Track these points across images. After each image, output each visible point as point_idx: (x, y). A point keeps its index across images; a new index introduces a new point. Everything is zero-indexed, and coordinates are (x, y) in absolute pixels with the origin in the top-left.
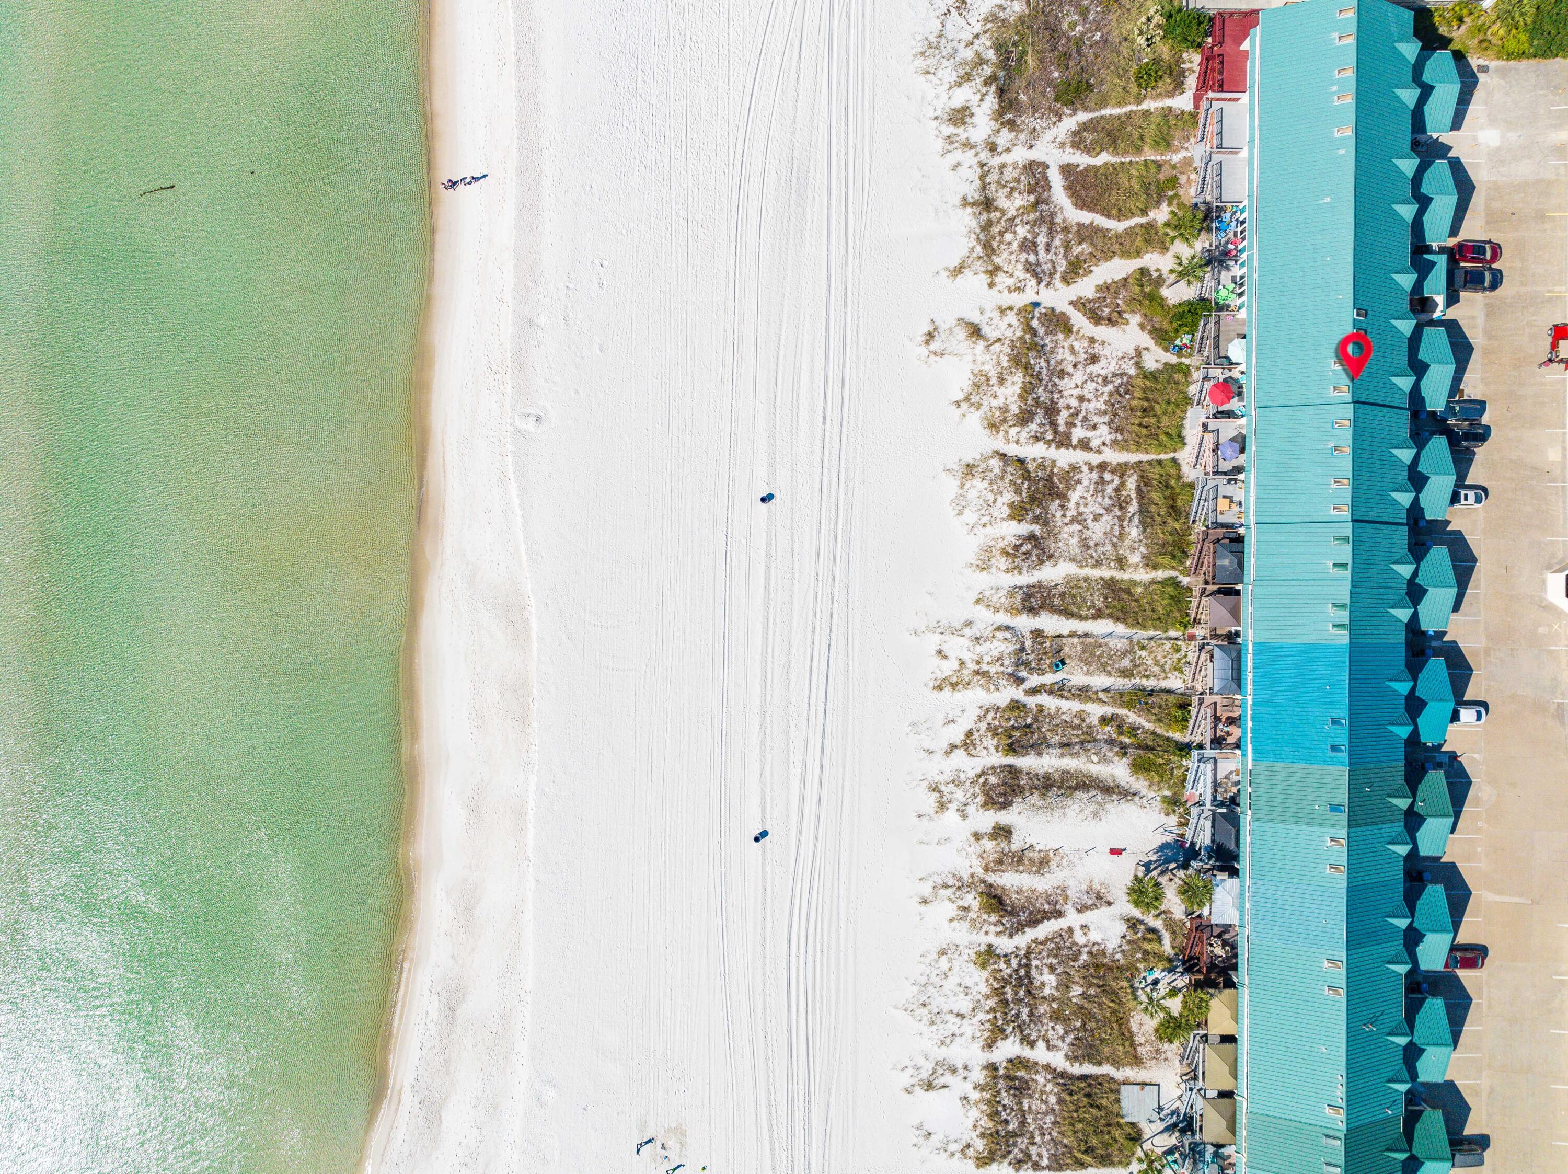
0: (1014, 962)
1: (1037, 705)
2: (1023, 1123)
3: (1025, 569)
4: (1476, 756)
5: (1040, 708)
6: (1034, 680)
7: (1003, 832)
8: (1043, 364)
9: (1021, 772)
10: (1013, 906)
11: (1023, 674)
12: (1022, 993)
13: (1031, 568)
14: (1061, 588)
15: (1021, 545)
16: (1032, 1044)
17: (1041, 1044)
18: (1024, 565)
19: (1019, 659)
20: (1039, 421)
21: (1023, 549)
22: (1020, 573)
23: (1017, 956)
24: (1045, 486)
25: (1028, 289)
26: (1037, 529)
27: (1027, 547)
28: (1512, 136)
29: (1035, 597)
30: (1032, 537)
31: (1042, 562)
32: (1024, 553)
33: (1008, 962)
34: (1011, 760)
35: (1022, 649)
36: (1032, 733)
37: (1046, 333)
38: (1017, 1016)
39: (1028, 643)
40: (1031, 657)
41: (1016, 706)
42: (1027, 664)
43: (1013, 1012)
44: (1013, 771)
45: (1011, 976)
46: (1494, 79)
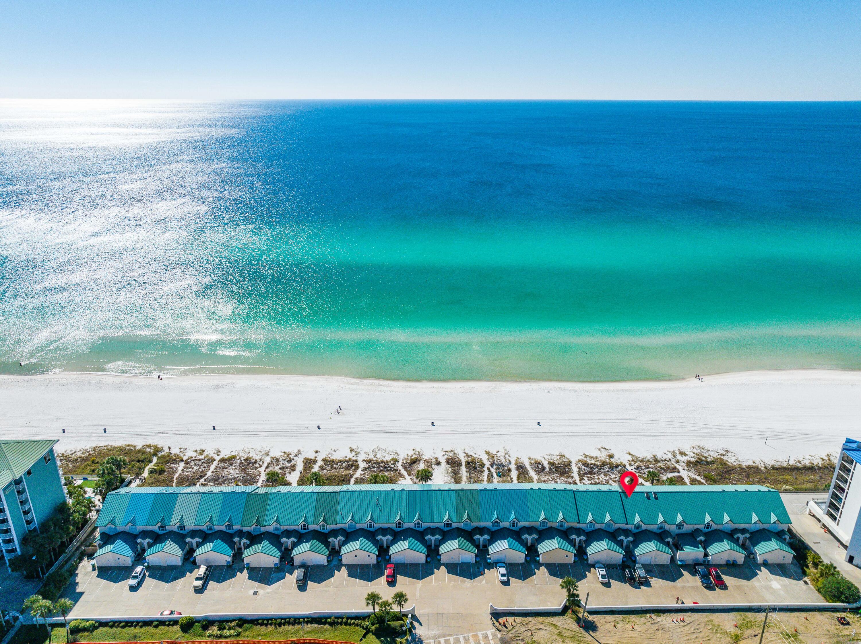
0: (393, 466)
1: (484, 470)
2: (335, 468)
3: (532, 467)
4: (484, 581)
5: (482, 472)
6: (493, 470)
7: (438, 463)
8: (607, 470)
9: (460, 467)
10: (412, 466)
11: (495, 467)
12: (381, 468)
13: (533, 469)
14: (527, 476)
15: (540, 464)
16: (363, 470)
17: (363, 473)
18: (533, 466)
19: (500, 465)
20: (586, 469)
21: (539, 466)
22: (530, 466)
23: (395, 466)
24: (563, 471)
25: (632, 467)
26: (547, 470)
27: (540, 467)
28: (782, 592)
29: (523, 470)
30: (544, 469)
31: (536, 471)
32: (537, 466)
33: (393, 464)
34: (464, 464)
35: (503, 466)
36: (474, 470)
37: (618, 471)
38: (374, 467)
39: (506, 468)
40: (501, 470)
41: (483, 465)
42: (498, 468)
43: (375, 466)
44: (460, 465)
45: (388, 465)
46: (804, 587)
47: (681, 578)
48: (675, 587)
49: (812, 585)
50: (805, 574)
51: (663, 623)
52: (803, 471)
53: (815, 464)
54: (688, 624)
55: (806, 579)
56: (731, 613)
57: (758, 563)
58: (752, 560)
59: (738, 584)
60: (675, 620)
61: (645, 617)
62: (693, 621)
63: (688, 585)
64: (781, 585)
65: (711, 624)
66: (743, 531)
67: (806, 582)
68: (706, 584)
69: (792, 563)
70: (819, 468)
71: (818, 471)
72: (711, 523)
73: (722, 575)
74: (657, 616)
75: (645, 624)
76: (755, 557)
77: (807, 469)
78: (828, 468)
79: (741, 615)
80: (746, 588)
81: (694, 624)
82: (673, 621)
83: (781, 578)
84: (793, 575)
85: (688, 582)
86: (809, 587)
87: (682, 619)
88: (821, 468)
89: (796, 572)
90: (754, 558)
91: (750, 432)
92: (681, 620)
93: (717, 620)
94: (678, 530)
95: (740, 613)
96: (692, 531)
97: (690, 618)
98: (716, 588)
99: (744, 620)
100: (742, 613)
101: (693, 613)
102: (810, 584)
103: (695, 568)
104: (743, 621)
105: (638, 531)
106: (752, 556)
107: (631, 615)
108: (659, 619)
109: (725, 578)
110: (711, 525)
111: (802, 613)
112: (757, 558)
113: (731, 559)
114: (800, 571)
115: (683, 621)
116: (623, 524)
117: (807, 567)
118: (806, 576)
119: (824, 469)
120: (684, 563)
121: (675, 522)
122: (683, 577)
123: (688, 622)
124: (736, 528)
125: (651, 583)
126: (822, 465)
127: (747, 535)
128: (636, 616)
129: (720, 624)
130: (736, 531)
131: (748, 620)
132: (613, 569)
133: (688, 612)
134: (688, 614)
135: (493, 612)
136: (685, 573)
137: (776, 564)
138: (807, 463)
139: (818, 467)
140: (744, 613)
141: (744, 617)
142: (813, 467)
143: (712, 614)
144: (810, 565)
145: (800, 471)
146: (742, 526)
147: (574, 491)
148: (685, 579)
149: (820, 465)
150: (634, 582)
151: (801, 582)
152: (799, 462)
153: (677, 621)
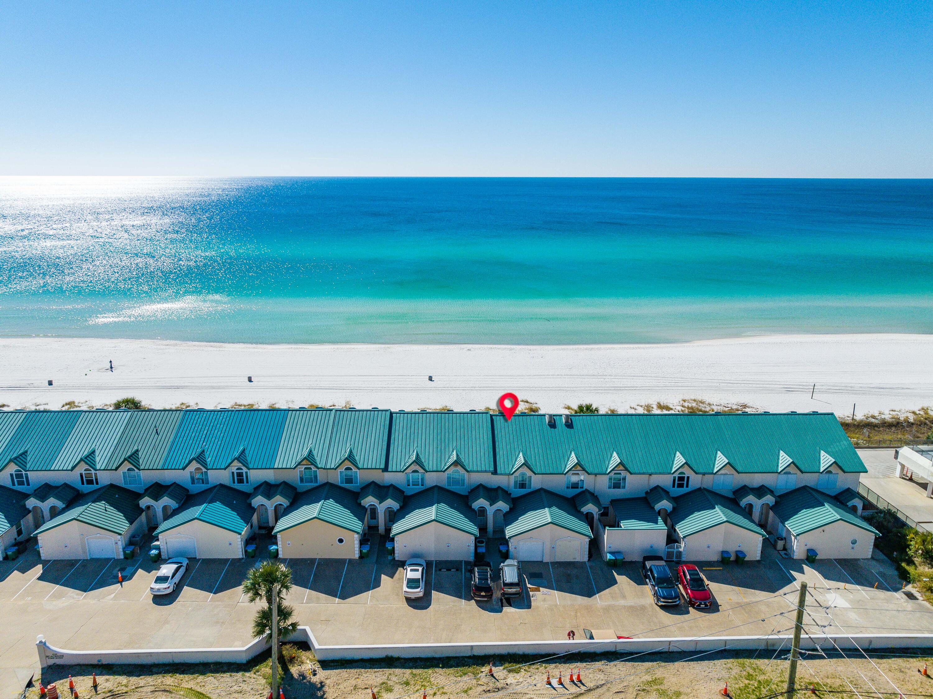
28: (853, 615)
46: (909, 605)
47: (607, 590)
48: (588, 609)
49: (928, 600)
50: (905, 577)
51: (519, 689)
52: (881, 429)
53: (902, 419)
54: (590, 690)
55: (909, 588)
56: (716, 662)
57: (795, 557)
58: (782, 553)
59: (745, 600)
60: (554, 682)
61: (475, 674)
62: (607, 682)
63: (622, 602)
64: (850, 602)
65: (657, 690)
66: (761, 491)
67: (910, 596)
68: (664, 598)
69: (872, 558)
70: (911, 425)
71: (907, 429)
72: (688, 472)
73: (707, 582)
74: (510, 671)
75: (466, 692)
76: (788, 546)
77: (889, 426)
78: (925, 424)
79: (743, 666)
80: (763, 608)
81: (608, 690)
82: (549, 683)
83: (848, 586)
84: (878, 580)
85: (624, 597)
86: (920, 605)
87: (575, 678)
88: (913, 424)
89: (883, 575)
90: (785, 549)
91: (786, 387)
92: (572, 681)
93: (674, 680)
94: (612, 490)
95: (741, 661)
96: (647, 493)
97: (601, 676)
98: (691, 609)
99: (749, 677)
100: (747, 661)
101: (612, 664)
102: (921, 598)
103: (644, 566)
104: (747, 682)
105: (523, 491)
106: (780, 544)
107: (437, 670)
108: (512, 679)
109: (715, 588)
110: (688, 478)
111: (911, 660)
112: (792, 547)
113: (732, 548)
114: (892, 572)
115: (578, 681)
116: (486, 471)
117: (910, 562)
118: (909, 582)
119: (920, 425)
120: (619, 557)
121: (604, 469)
122: (615, 587)
123: (591, 685)
124: (745, 486)
125: (532, 599)
126: (915, 420)
127: (769, 499)
128: (451, 670)
129: (682, 690)
130: (744, 490)
131: (761, 678)
132: (449, 570)
133: (600, 660)
134: (598, 665)
135: (51, 662)
136: (621, 579)
137: (835, 560)
138: (887, 417)
139: (909, 422)
140: (752, 661)
141: (751, 671)
142: (898, 423)
143: (663, 664)
144: (917, 560)
145: (876, 428)
146: (757, 480)
147: (391, 414)
148: (618, 591)
149: (911, 420)
150: (490, 597)
151: (899, 595)
152: (873, 417)
153: (561, 683)
